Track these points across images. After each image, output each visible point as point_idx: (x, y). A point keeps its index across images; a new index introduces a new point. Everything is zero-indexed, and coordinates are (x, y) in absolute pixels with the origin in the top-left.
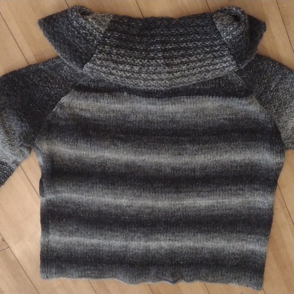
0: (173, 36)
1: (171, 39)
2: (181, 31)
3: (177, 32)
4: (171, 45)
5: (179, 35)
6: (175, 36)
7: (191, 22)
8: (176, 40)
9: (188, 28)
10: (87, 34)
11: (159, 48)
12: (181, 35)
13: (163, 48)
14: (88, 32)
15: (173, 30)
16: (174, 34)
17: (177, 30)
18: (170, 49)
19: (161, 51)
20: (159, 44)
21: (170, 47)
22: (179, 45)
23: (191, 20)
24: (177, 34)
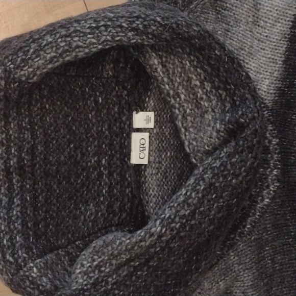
0: (34, 184)
1: (28, 181)
2: (40, 197)
3: (39, 191)
4: (18, 181)
5: (35, 194)
6: (34, 188)
7: (52, 215)
8: (27, 189)
9: (44, 209)
10: (26, 55)
11: (12, 163)
12: (35, 198)
13: (11, 170)
14: (30, 58)
15: (42, 184)
16: (36, 186)
17: (42, 191)
18: (12, 181)
19: (5, 166)
20: (18, 162)
21: (14, 181)
22: (17, 194)
23: (55, 215)
24: (36, 191)
